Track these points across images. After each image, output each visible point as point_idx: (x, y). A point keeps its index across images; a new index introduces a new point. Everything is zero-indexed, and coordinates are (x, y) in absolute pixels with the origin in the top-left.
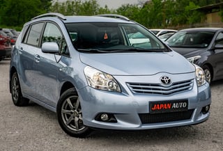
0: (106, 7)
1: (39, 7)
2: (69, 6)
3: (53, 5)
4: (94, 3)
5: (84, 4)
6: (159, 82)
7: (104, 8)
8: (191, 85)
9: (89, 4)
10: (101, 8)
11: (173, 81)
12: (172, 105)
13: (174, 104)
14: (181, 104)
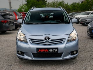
0: (67, 3)
1: (42, 4)
2: (53, 3)
3: (47, 3)
4: (63, 2)
5: (59, 3)
6: (43, 39)
7: (67, 4)
8: (64, 41)
9: (61, 2)
10: (66, 4)
11: (51, 39)
12: (49, 50)
13: (50, 50)
14: (54, 50)
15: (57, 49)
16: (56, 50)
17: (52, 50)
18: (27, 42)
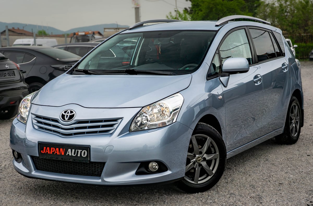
12: (66, 152)
13: (70, 150)
14: (80, 151)
15: (87, 148)
16: (84, 154)
17: (73, 150)
18: (25, 124)
